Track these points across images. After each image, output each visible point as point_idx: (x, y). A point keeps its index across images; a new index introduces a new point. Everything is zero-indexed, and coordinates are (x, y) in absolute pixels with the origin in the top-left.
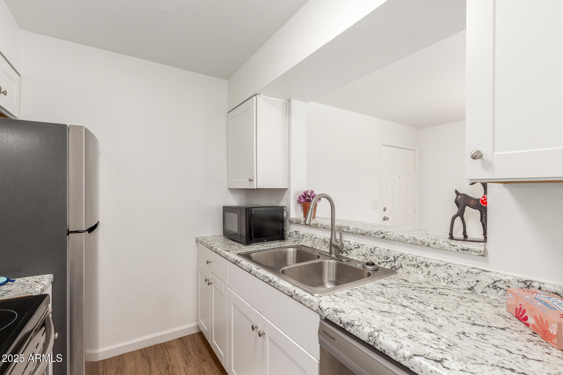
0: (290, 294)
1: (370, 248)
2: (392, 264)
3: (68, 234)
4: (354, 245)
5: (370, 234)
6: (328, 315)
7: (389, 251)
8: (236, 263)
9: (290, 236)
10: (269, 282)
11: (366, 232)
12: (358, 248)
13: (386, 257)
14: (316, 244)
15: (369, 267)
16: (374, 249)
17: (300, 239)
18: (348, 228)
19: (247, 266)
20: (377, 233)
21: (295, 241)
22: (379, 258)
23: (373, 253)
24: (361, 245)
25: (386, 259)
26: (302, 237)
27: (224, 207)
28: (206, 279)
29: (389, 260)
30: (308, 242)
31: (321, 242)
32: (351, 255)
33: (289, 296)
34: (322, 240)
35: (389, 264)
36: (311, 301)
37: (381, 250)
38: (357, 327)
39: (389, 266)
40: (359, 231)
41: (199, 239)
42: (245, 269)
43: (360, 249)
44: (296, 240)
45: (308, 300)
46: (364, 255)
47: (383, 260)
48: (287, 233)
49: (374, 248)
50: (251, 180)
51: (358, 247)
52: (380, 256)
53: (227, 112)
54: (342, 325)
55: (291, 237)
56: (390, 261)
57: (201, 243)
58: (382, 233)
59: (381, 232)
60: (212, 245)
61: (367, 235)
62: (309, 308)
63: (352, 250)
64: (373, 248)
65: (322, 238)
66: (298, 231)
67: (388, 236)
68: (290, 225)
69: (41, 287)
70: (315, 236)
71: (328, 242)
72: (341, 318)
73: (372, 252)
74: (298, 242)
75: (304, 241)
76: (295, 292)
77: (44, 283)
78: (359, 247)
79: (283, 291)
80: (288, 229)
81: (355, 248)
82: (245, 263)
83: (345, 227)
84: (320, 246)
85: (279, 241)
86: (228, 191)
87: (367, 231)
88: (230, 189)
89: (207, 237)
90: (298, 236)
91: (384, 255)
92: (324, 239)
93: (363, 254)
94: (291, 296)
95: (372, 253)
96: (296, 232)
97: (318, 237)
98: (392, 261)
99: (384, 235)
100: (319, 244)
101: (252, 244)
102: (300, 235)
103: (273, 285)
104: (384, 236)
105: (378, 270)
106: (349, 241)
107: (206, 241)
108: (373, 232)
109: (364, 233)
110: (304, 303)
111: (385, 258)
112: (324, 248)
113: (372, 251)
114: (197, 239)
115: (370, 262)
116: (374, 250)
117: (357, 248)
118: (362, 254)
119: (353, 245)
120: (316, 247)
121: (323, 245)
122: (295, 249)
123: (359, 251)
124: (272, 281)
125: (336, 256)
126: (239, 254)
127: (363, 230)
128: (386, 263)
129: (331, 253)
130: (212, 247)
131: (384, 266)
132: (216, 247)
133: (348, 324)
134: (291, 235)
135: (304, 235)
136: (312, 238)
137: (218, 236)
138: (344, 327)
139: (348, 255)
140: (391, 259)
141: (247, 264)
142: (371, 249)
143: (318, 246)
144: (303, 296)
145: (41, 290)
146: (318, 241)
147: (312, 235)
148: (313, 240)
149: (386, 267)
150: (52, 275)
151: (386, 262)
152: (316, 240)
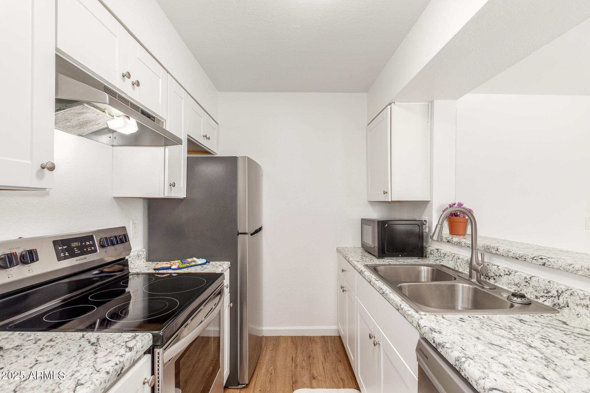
0: (397, 308)
1: (524, 276)
2: (555, 301)
3: (238, 235)
4: (504, 270)
5: (525, 259)
6: (425, 333)
7: (550, 283)
8: (361, 273)
9: (431, 254)
10: (383, 294)
11: (520, 256)
12: (509, 275)
13: (547, 290)
14: (459, 265)
15: (515, 299)
16: (530, 278)
17: (441, 258)
18: (497, 250)
19: (369, 277)
20: (535, 258)
21: (437, 260)
22: (536, 291)
23: (529, 283)
24: (513, 272)
25: (547, 293)
26: (444, 255)
27: (362, 219)
28: (341, 286)
29: (550, 294)
30: (450, 262)
31: (465, 263)
32: (500, 283)
33: (396, 309)
34: (465, 261)
35: (551, 300)
36: (412, 317)
37: (540, 281)
38: (446, 349)
39: (550, 303)
40: (511, 254)
41: (339, 248)
42: (367, 279)
43: (512, 276)
44: (437, 258)
45: (410, 315)
46: (516, 285)
47: (542, 294)
48: (429, 250)
49: (530, 276)
50: (385, 193)
51: (508, 273)
52: (538, 288)
53: (367, 125)
54: (434, 345)
55: (432, 255)
56: (552, 297)
57: (340, 253)
58: (542, 259)
59: (540, 257)
60: (346, 255)
61: (521, 259)
62: (411, 323)
63: (501, 276)
64: (528, 277)
66: (439, 249)
67: (550, 264)
68: (432, 242)
69: (222, 269)
70: (458, 256)
72: (435, 338)
73: (527, 282)
74: (439, 261)
75: (445, 260)
76: (401, 306)
77: (224, 267)
78: (510, 273)
79: (392, 304)
80: (430, 246)
81: (505, 275)
82: (368, 273)
83: (493, 248)
84: (463, 268)
85: (417, 258)
87: (522, 255)
88: (369, 202)
89: (346, 248)
90: (440, 255)
91: (543, 287)
92: (467, 260)
93: (516, 283)
94: (398, 310)
95: (527, 283)
96: (437, 249)
97: (461, 257)
98: (554, 296)
99: (544, 261)
100: (462, 265)
101: (386, 258)
102: (442, 254)
103: (385, 297)
104: (545, 263)
105: (530, 304)
106: (498, 264)
107: (343, 251)
108: (529, 256)
109: (517, 257)
110: (407, 318)
111: (545, 291)
113: (527, 280)
114: (337, 248)
115: (518, 293)
116: (530, 279)
117: (507, 274)
118: (514, 283)
119: (502, 270)
120: (459, 268)
122: (429, 268)
123: (510, 279)
124: (385, 293)
125: (477, 281)
126: (367, 266)
127: (517, 254)
128: (546, 298)
129: (471, 276)
130: (347, 257)
131: (543, 301)
132: (349, 257)
133: (439, 344)
134: (432, 253)
135: (446, 254)
136: (455, 258)
137: (357, 248)
138: (436, 348)
139: (496, 282)
140: (553, 294)
141: (369, 275)
142: (526, 278)
144: (406, 311)
145: (222, 270)
146: (461, 262)
147: (454, 255)
148: (456, 261)
149: (546, 303)
150: (229, 262)
151: (546, 296)
152: (458, 260)
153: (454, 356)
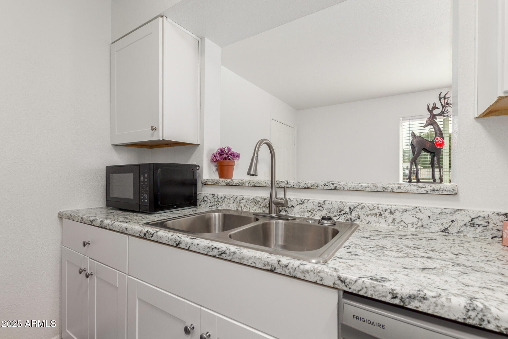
0: (269, 268)
2: (347, 217)
4: (297, 201)
5: (317, 186)
6: (363, 288)
7: (343, 203)
8: (144, 237)
9: (204, 201)
10: (221, 256)
11: (312, 185)
12: (302, 204)
13: (340, 209)
14: (243, 206)
15: (326, 222)
16: (324, 202)
17: (219, 203)
18: (288, 183)
19: (170, 237)
20: (327, 184)
21: (212, 206)
22: (330, 212)
23: (323, 207)
24: (306, 201)
25: (340, 212)
26: (222, 199)
27: (107, 167)
28: (81, 269)
29: (343, 212)
30: (231, 205)
31: (250, 203)
32: (292, 213)
33: (267, 270)
34: (251, 200)
35: (343, 217)
36: (319, 272)
37: (333, 203)
38: (434, 299)
39: (343, 219)
40: (302, 185)
41: (65, 213)
42: (167, 243)
43: (305, 205)
44: (213, 204)
45: (311, 271)
46: (309, 211)
47: (335, 214)
48: (200, 197)
49: (322, 201)
50: (153, 129)
51: (301, 202)
52: (332, 210)
53: (111, 42)
54: (397, 302)
55: (206, 202)
56: (345, 214)
57: (69, 219)
58: (332, 184)
59: (331, 183)
60: (92, 219)
61: (313, 188)
62: (316, 283)
63: (293, 207)
64: (321, 202)
65: (252, 198)
66: (215, 194)
67: (340, 187)
68: (203, 188)
70: (242, 196)
71: (259, 202)
72: (395, 290)
73: (321, 206)
74: (216, 207)
75: (224, 204)
76: (280, 263)
78: (303, 202)
79: (253, 265)
80: (201, 193)
81: (297, 204)
82: (162, 233)
83: (283, 182)
84: (248, 207)
85: (191, 207)
86: (112, 148)
87: (313, 183)
88: (114, 145)
90: (216, 200)
91: (337, 207)
92: (254, 198)
93: (309, 210)
94: (272, 271)
95: (321, 208)
96: (213, 195)
97: (245, 197)
98: (346, 213)
99: (335, 185)
100: (246, 205)
102: (220, 198)
103: (229, 258)
104: (336, 187)
106: (289, 197)
108: (321, 184)
109: (309, 186)
110: (302, 278)
111: (338, 211)
112: (254, 209)
113: (321, 205)
114: (59, 213)
115: (327, 216)
116: (323, 204)
117: (300, 204)
118: (307, 210)
119: (295, 201)
120: (243, 209)
121: (253, 206)
123: (303, 208)
124: (228, 252)
125: (276, 215)
126: (147, 224)
127: (308, 183)
128: (339, 216)
129: (270, 212)
130: (94, 220)
131: (337, 220)
132: (101, 220)
133: (411, 297)
134: (205, 199)
135: (225, 197)
136: (238, 200)
137: (99, 208)
138: (402, 304)
139: (288, 213)
140: (346, 211)
142: (319, 203)
143: (245, 207)
144: (298, 267)
146: (246, 202)
147: (236, 197)
148: (238, 202)
149: (339, 220)
151: (340, 215)
152: (242, 201)
153: (459, 305)
